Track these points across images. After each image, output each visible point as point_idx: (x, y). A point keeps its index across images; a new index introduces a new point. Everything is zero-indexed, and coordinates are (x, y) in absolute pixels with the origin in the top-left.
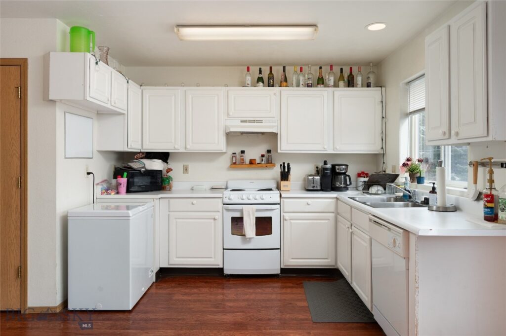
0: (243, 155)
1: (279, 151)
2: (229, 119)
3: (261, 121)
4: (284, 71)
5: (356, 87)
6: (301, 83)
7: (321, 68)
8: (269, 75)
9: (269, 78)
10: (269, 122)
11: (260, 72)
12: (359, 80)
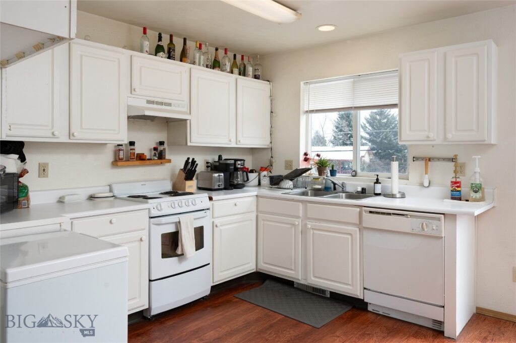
0: (132, 147)
1: (189, 144)
2: (131, 96)
3: (169, 105)
4: (185, 43)
5: (247, 77)
6: (202, 63)
7: (217, 49)
8: (169, 44)
9: (169, 49)
10: (179, 107)
11: (160, 39)
12: (250, 70)
